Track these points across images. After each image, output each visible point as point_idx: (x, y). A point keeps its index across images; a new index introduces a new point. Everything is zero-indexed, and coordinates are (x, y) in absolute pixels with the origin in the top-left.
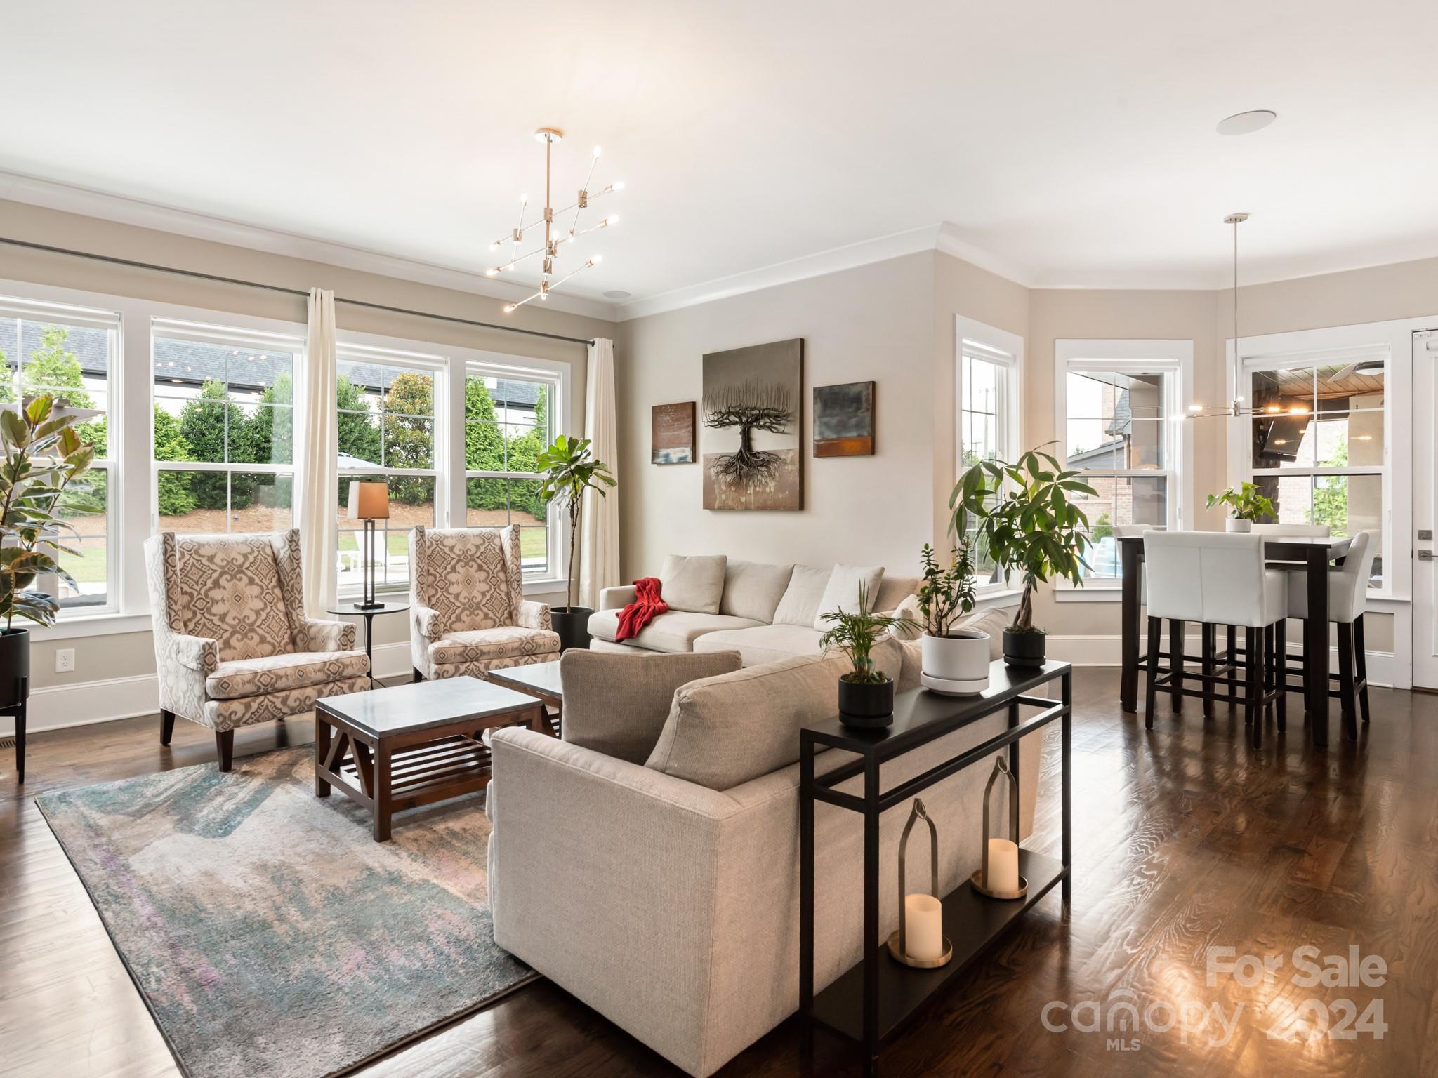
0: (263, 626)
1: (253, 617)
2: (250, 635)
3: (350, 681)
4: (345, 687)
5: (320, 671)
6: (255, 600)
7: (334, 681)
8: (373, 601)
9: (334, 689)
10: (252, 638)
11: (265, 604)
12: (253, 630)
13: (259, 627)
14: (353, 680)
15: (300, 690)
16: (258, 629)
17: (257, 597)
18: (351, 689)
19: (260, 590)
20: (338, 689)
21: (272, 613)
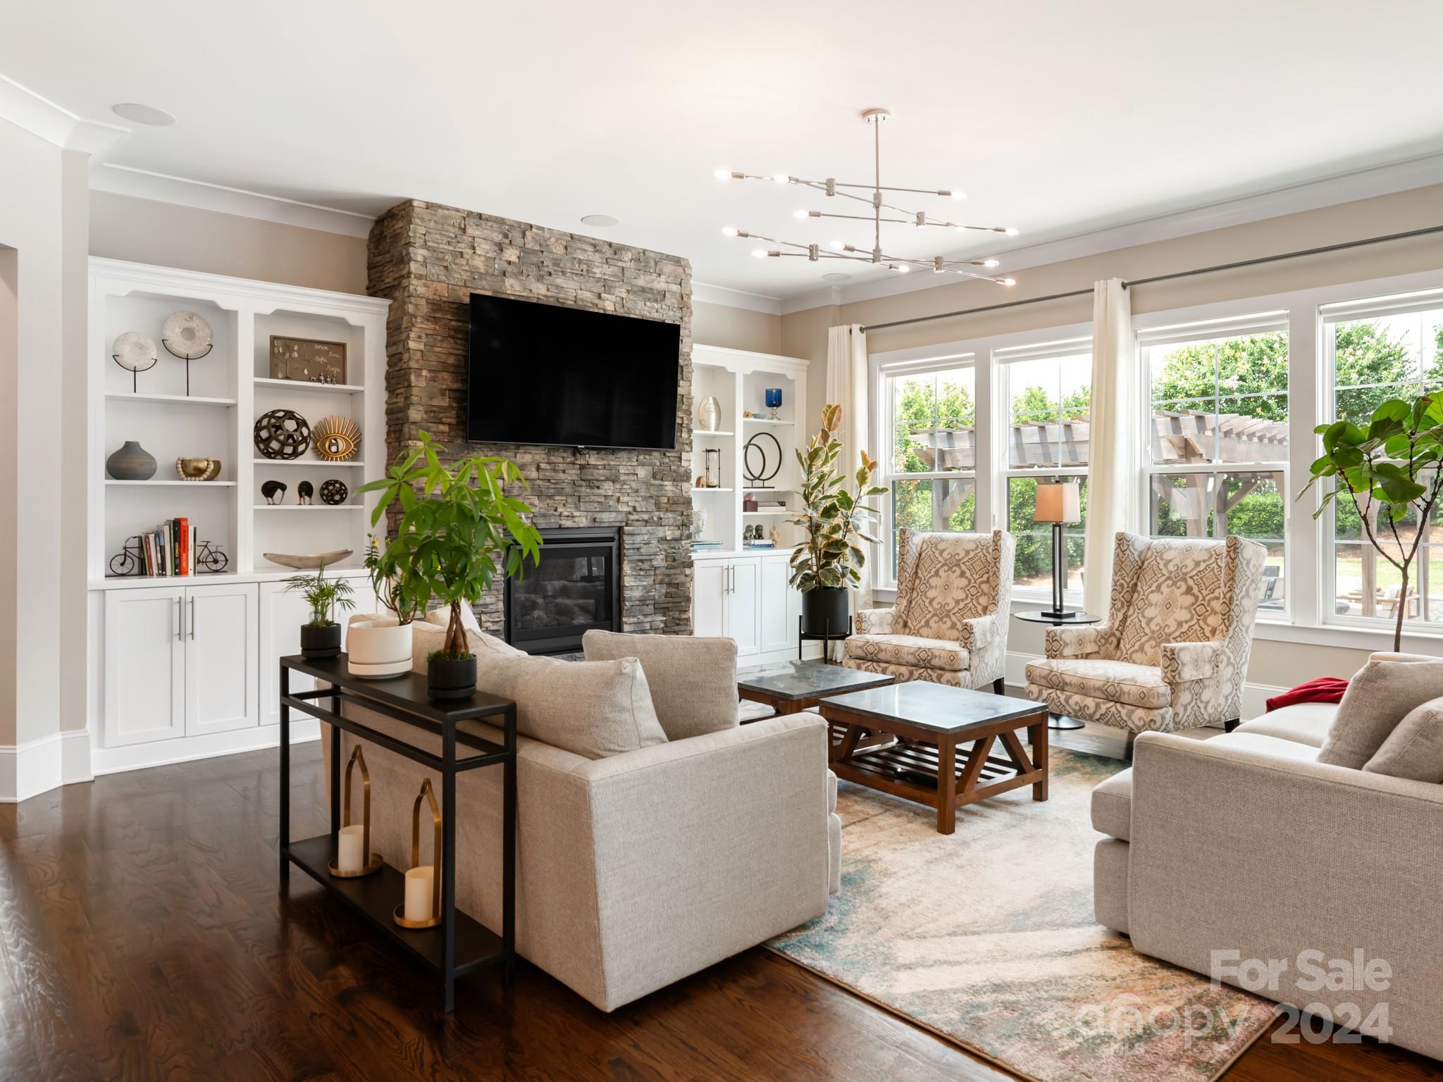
0: (957, 615)
1: (952, 604)
2: (944, 619)
3: (940, 672)
4: (934, 676)
5: (912, 654)
6: (960, 591)
7: (926, 668)
8: (1061, 610)
9: (924, 674)
10: (946, 622)
11: (967, 596)
12: (948, 616)
13: (954, 614)
14: (943, 672)
15: (897, 666)
16: (952, 616)
17: (962, 588)
18: (939, 680)
19: (967, 583)
20: (927, 676)
21: (970, 605)
